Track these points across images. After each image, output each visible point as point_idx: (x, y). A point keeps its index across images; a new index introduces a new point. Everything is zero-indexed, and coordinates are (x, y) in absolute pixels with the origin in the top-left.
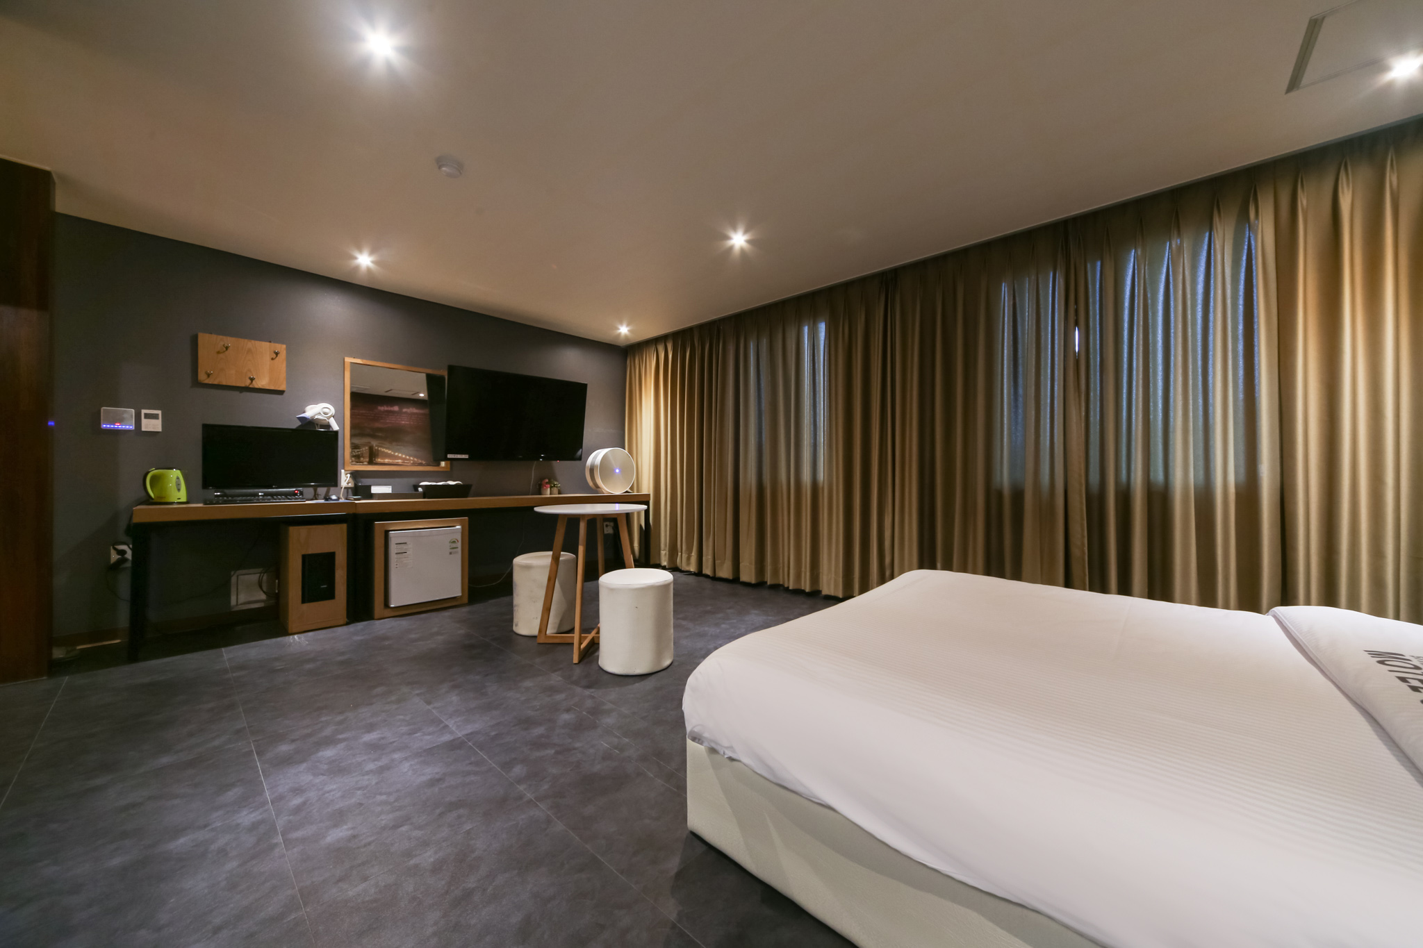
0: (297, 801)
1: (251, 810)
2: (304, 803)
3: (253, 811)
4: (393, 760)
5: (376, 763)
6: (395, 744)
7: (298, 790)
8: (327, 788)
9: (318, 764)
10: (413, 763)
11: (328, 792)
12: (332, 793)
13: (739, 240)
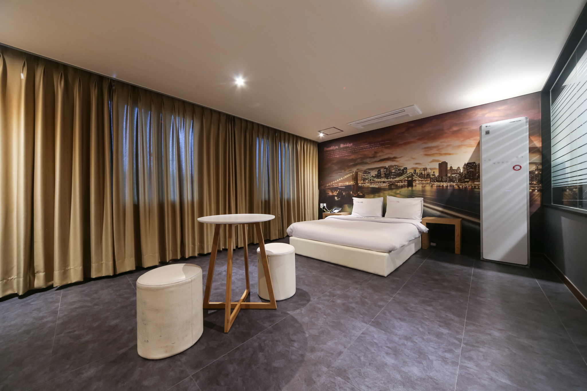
0: (448, 355)
1: (468, 369)
2: (446, 351)
3: (468, 368)
4: (400, 339)
5: (406, 343)
6: (389, 345)
7: (444, 360)
8: (433, 350)
9: (425, 368)
10: (397, 331)
11: (434, 348)
12: (433, 346)
13: (240, 82)
